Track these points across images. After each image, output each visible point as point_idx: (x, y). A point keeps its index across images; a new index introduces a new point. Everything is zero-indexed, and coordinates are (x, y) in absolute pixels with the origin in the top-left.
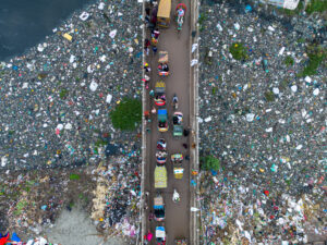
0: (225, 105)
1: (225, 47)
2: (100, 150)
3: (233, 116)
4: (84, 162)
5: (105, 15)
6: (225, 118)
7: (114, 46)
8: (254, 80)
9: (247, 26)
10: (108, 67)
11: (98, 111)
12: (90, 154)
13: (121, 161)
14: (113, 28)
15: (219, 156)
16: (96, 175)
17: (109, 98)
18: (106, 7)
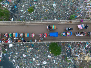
0: (50, 14)
1: (29, 14)
2: (69, 60)
3: (54, 11)
4: (74, 66)
5: (18, 59)
6: (55, 14)
7: (29, 55)
8: (41, 4)
9: (22, 7)
10: (37, 57)
11: (54, 61)
12: (71, 63)
13: (73, 51)
14: (23, 56)
15: (69, 16)
16: (80, 60)
17: (49, 56)
18: (14, 59)
